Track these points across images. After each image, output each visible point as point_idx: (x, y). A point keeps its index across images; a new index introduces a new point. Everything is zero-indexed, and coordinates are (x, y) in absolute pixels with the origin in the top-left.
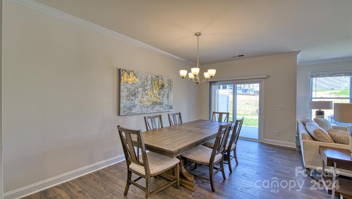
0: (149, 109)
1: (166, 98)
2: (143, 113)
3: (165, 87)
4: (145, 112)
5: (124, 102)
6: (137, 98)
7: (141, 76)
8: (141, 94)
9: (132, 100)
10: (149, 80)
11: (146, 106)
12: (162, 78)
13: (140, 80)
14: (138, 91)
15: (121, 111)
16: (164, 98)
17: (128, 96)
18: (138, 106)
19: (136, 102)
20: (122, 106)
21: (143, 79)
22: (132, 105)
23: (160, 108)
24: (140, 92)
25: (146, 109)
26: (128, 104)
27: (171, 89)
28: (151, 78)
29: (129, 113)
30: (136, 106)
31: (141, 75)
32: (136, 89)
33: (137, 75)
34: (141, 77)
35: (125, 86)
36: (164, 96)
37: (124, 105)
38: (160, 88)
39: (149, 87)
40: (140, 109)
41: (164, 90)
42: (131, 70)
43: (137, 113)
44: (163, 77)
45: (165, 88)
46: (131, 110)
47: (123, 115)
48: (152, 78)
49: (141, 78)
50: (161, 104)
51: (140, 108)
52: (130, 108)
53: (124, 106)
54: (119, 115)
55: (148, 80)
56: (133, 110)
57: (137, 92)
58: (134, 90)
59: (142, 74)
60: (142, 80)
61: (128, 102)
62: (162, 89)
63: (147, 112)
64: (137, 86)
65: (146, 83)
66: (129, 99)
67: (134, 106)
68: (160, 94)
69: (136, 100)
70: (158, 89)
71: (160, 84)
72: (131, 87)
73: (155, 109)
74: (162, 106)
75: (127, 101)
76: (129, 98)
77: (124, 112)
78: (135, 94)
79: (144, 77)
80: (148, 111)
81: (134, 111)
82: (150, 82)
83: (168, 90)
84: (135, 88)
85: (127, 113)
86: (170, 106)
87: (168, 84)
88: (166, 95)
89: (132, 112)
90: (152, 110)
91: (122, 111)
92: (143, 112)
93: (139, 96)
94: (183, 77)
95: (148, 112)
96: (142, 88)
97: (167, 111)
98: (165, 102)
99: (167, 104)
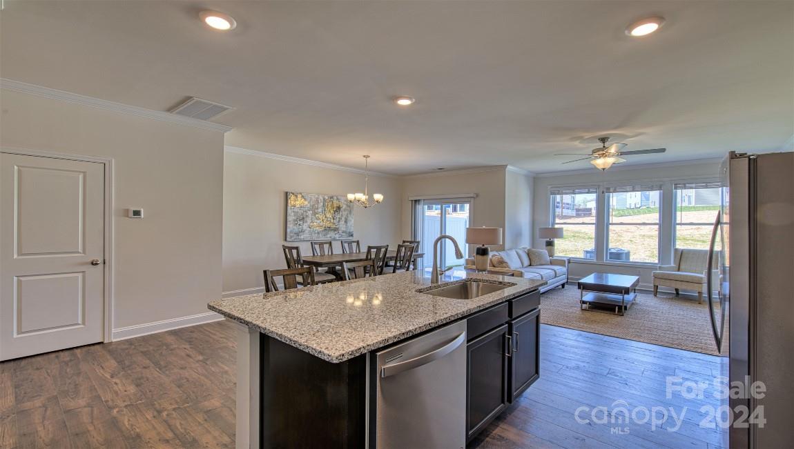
1: (343, 222)
3: (342, 209)
5: (290, 226)
6: (306, 223)
8: (310, 219)
9: (300, 225)
11: (316, 232)
12: (337, 199)
13: (309, 203)
14: (307, 214)
15: (288, 236)
16: (340, 223)
17: (295, 221)
18: (307, 232)
19: (305, 227)
20: (288, 230)
21: (313, 201)
22: (300, 230)
23: (336, 234)
24: (310, 216)
25: (316, 235)
26: (296, 229)
27: (350, 212)
28: (323, 200)
29: (296, 239)
30: (304, 231)
31: (311, 196)
32: (304, 213)
33: (306, 197)
34: (310, 199)
35: (293, 210)
36: (341, 220)
37: (291, 230)
38: (335, 212)
39: (320, 210)
41: (341, 213)
42: (298, 192)
43: (305, 239)
44: (339, 197)
45: (342, 211)
47: (290, 240)
50: (336, 230)
51: (309, 234)
52: (298, 234)
54: (286, 240)
55: (320, 201)
57: (305, 216)
58: (302, 214)
60: (312, 203)
62: (337, 212)
64: (306, 209)
65: (316, 205)
66: (297, 224)
67: (302, 231)
68: (335, 218)
69: (305, 225)
70: (332, 212)
71: (335, 205)
72: (299, 211)
73: (328, 236)
75: (295, 226)
77: (291, 237)
79: (314, 198)
80: (319, 238)
81: (302, 237)
82: (322, 204)
83: (346, 213)
85: (294, 239)
86: (350, 233)
87: (347, 205)
88: (343, 219)
90: (324, 237)
93: (308, 220)
94: (351, 201)
96: (311, 212)
97: (345, 238)
98: (342, 226)
99: (345, 229)
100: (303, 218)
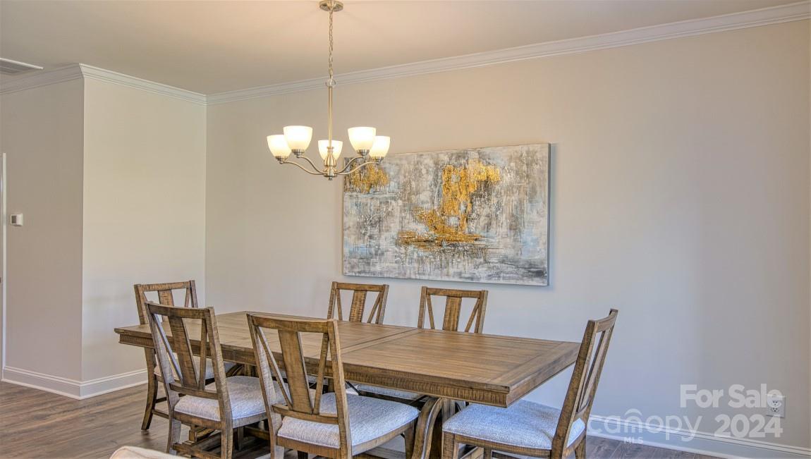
0: (428, 267)
1: (504, 230)
2: (407, 276)
3: (497, 187)
4: (413, 277)
5: (351, 241)
6: (387, 231)
7: (397, 165)
8: (397, 220)
9: (371, 237)
10: (428, 172)
11: (415, 256)
12: (482, 157)
13: (393, 179)
14: (390, 210)
16: (492, 232)
17: (360, 226)
18: (389, 255)
19: (386, 241)
20: (347, 250)
21: (405, 172)
22: (373, 250)
23: (477, 266)
24: (397, 213)
25: (416, 265)
28: (432, 165)
29: (364, 272)
30: (383, 254)
31: (398, 162)
32: (383, 205)
33: (387, 165)
34: (397, 168)
35: (355, 200)
36: (494, 222)
37: (352, 250)
38: (472, 198)
40: (396, 265)
41: (494, 200)
43: (385, 275)
44: (487, 151)
45: (498, 193)
46: (368, 264)
47: (350, 274)
48: (436, 164)
49: (400, 170)
51: (396, 262)
52: (367, 259)
53: (350, 253)
55: (424, 171)
56: (374, 265)
57: (385, 214)
58: (378, 209)
59: (401, 159)
60: (402, 177)
61: (360, 243)
62: (481, 196)
63: (418, 277)
64: (387, 196)
65: (413, 184)
66: (364, 234)
67: (379, 254)
68: (474, 215)
69: (383, 237)
70: (463, 197)
71: (474, 178)
72: (369, 201)
73: (451, 271)
74: (486, 262)
75: (359, 239)
76: (363, 232)
77: (353, 267)
78: (380, 221)
79: (407, 165)
80: (424, 274)
81: (378, 268)
82: (431, 178)
83: (515, 198)
84: (381, 203)
85: (359, 272)
86: (531, 265)
87: (518, 173)
88: (504, 218)
89: (372, 269)
90: (438, 271)
91: (348, 266)
92: (405, 274)
93: (392, 225)
95: (423, 277)
96: (400, 202)
97: (513, 282)
99: (510, 253)
100: (380, 220)
